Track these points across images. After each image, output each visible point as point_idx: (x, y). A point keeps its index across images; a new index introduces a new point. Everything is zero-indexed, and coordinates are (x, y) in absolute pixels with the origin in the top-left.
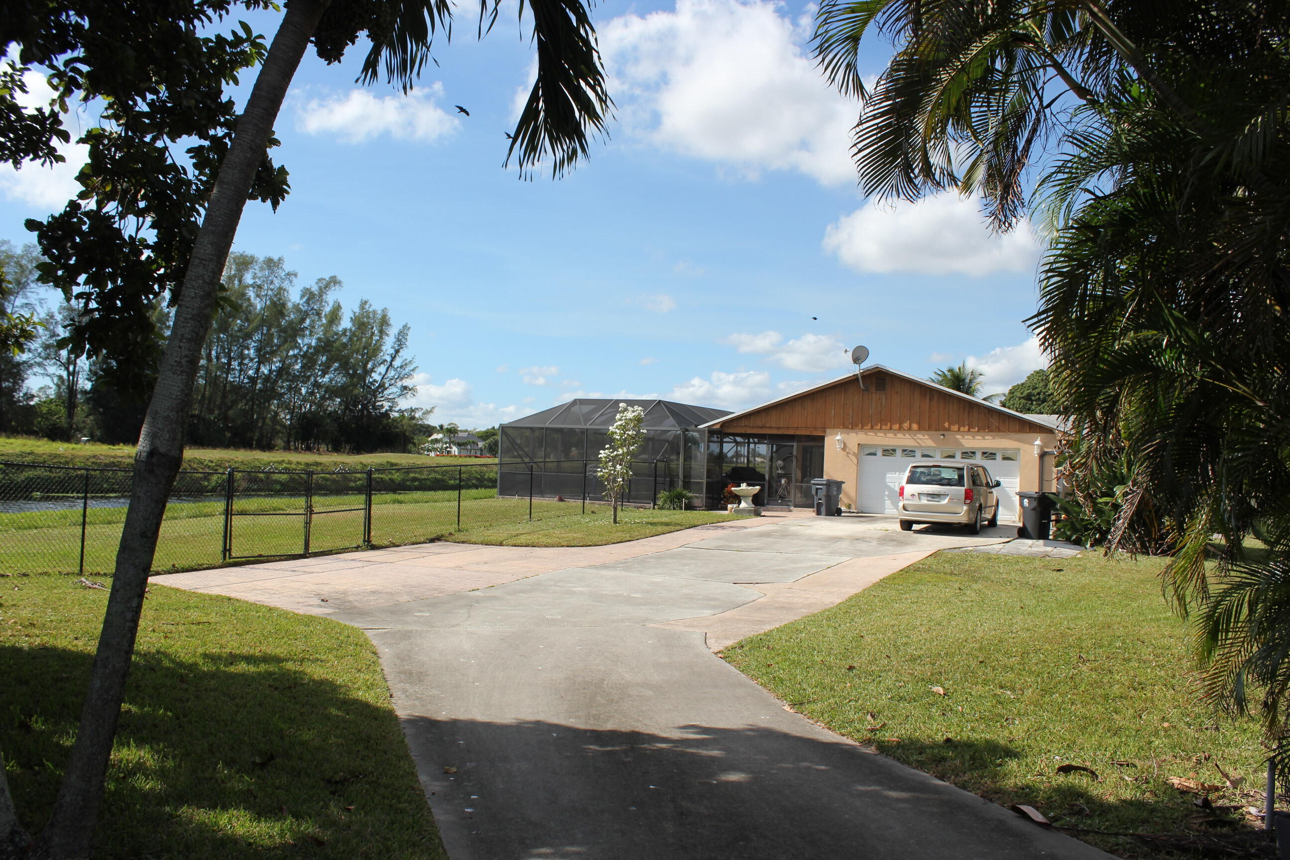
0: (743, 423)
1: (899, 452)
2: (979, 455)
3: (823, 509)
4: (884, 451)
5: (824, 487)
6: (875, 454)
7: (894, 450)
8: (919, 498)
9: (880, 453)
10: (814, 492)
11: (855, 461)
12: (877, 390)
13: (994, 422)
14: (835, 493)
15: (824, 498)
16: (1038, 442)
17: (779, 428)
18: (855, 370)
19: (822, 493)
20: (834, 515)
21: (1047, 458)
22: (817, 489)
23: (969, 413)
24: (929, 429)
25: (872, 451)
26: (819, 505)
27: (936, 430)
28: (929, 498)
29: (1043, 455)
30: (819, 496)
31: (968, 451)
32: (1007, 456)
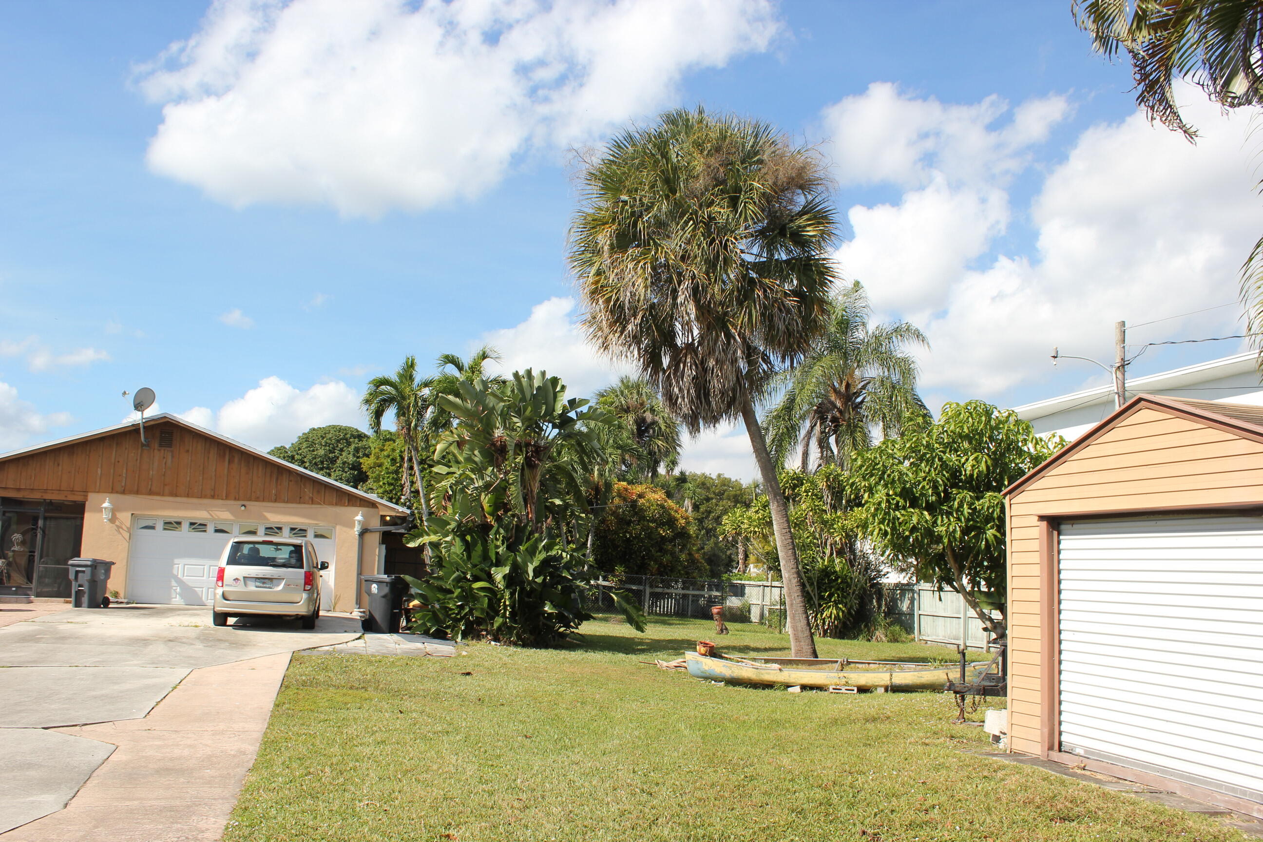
1: (185, 526)
2: (286, 531)
3: (85, 599)
4: (166, 523)
5: (88, 570)
6: (153, 528)
7: (179, 523)
8: (245, 584)
9: (160, 526)
10: (72, 576)
11: (127, 535)
12: (161, 445)
13: (308, 491)
14: (102, 577)
15: (86, 584)
16: (359, 517)
17: (19, 490)
18: (135, 417)
19: (84, 578)
20: (98, 607)
21: (368, 536)
22: (77, 572)
23: (277, 479)
24: (227, 498)
25: (150, 523)
26: (79, 594)
27: (235, 499)
28: (258, 584)
29: (363, 533)
30: (80, 582)
31: (273, 526)
32: (319, 533)
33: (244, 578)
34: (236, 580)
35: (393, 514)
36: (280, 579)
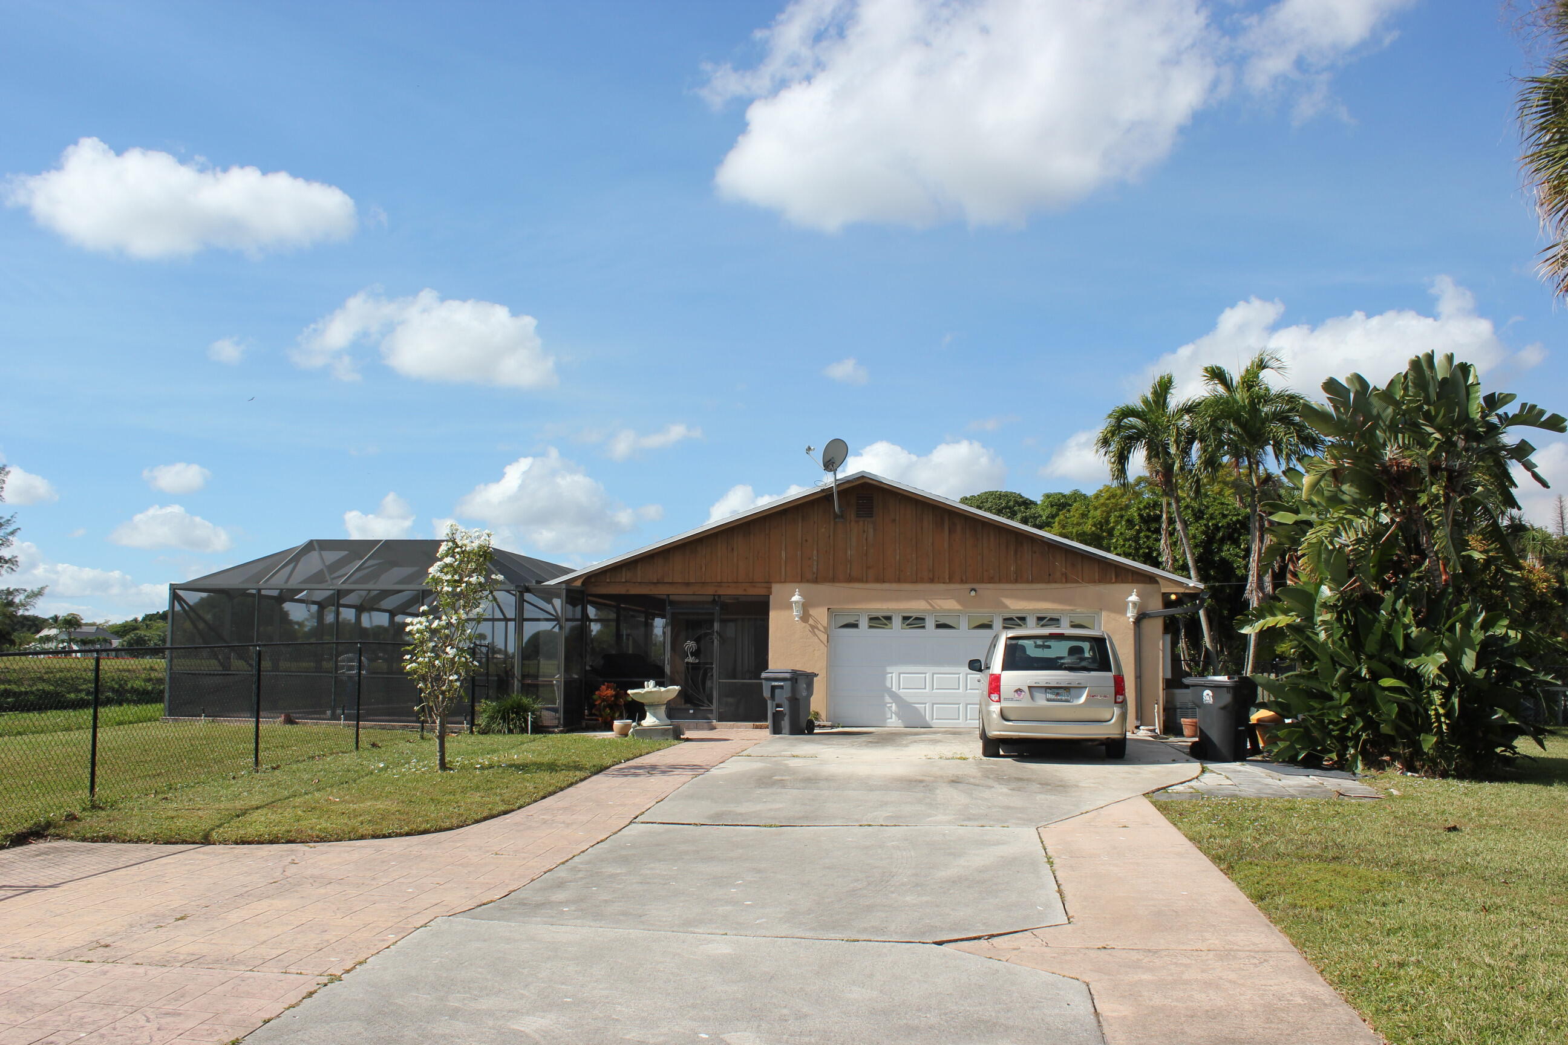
0: (625, 575)
1: (897, 621)
2: (1031, 621)
3: (786, 723)
4: (871, 619)
5: (787, 685)
6: (855, 626)
7: (889, 618)
8: (1032, 697)
9: (864, 623)
10: (767, 693)
11: (824, 637)
12: (858, 516)
13: (1059, 564)
14: (804, 694)
15: (786, 703)
16: (1134, 598)
17: (688, 584)
18: (828, 480)
19: (782, 696)
20: (803, 733)
21: (1146, 624)
22: (773, 688)
23: (1016, 552)
24: (951, 580)
25: (851, 620)
26: (777, 717)
27: (962, 582)
28: (1050, 696)
29: (1139, 620)
30: (777, 701)
31: (1014, 616)
32: (1077, 622)
33: (1029, 687)
34: (1019, 691)
35: (1181, 590)
36: (1080, 688)
